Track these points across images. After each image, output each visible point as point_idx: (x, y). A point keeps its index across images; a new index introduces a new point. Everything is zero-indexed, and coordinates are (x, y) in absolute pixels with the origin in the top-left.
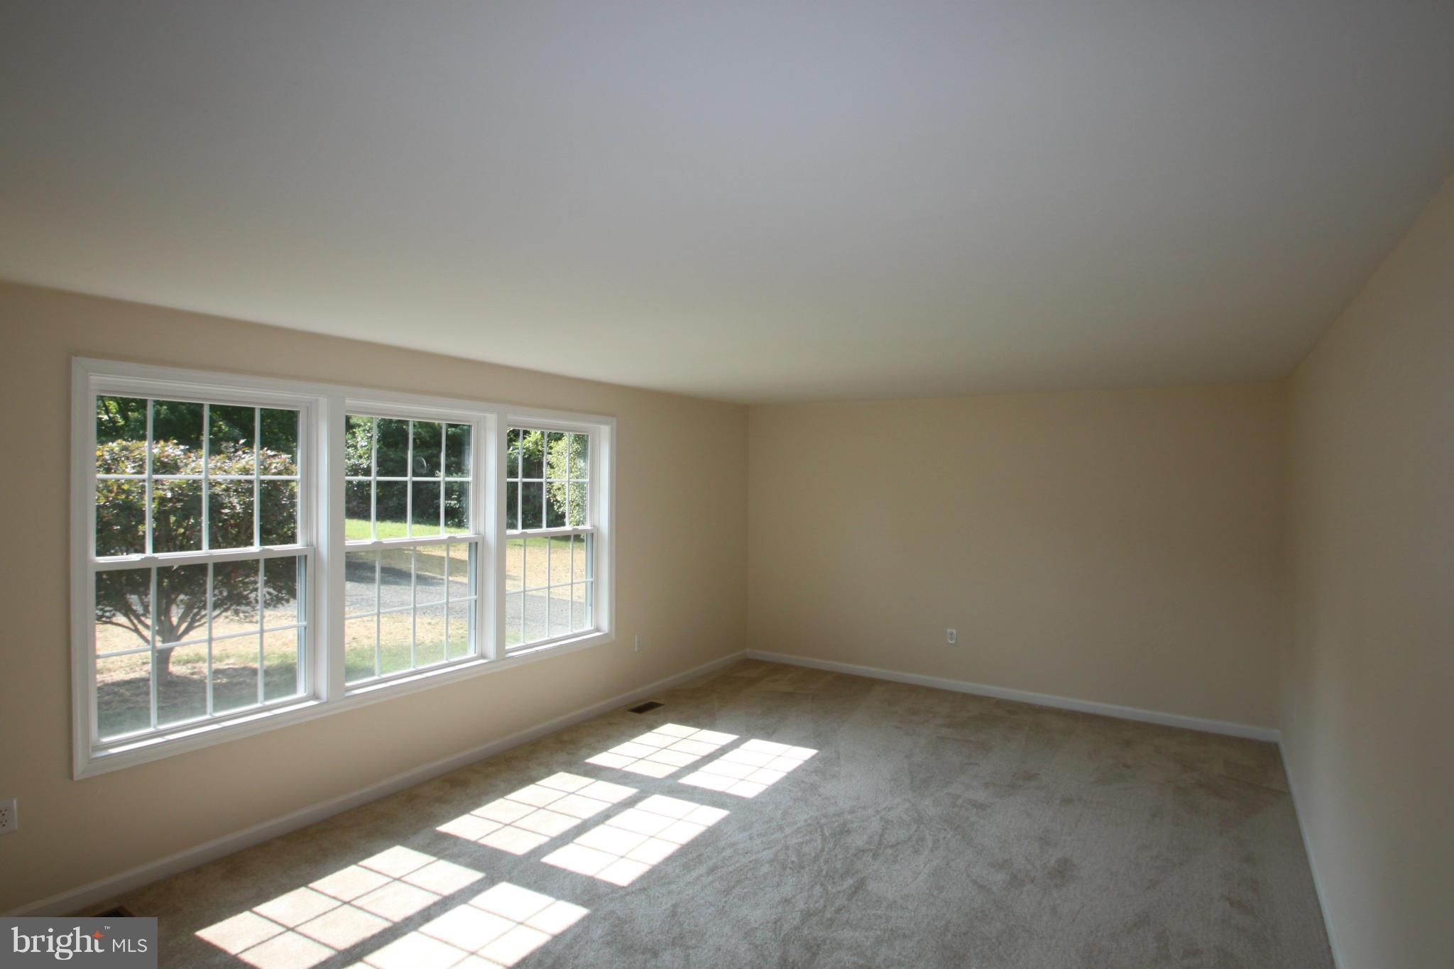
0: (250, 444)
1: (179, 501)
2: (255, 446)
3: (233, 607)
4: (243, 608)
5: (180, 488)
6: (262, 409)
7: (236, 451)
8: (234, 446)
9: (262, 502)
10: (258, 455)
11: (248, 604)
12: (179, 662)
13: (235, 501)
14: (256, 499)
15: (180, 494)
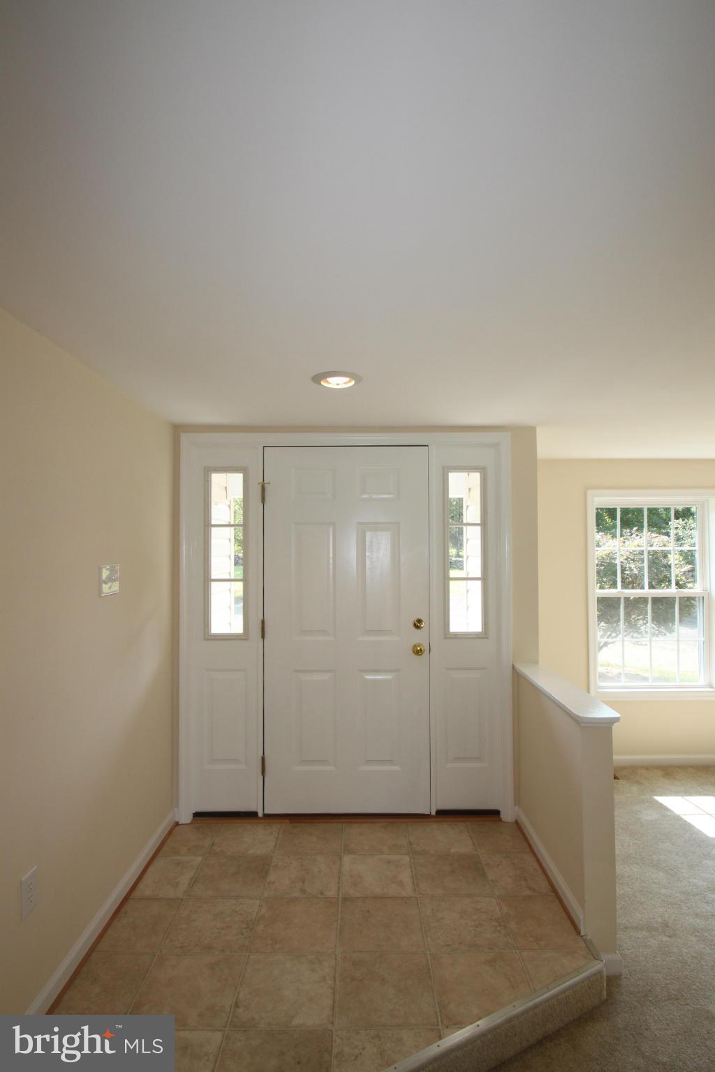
0: (641, 528)
1: (602, 565)
2: (645, 529)
3: (631, 634)
4: (635, 635)
5: (603, 558)
6: (648, 508)
7: (632, 534)
8: (630, 532)
9: (650, 567)
10: (646, 536)
11: (640, 633)
12: (602, 665)
13: (632, 566)
14: (646, 565)
15: (602, 562)
